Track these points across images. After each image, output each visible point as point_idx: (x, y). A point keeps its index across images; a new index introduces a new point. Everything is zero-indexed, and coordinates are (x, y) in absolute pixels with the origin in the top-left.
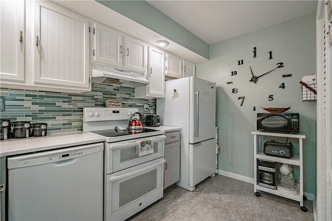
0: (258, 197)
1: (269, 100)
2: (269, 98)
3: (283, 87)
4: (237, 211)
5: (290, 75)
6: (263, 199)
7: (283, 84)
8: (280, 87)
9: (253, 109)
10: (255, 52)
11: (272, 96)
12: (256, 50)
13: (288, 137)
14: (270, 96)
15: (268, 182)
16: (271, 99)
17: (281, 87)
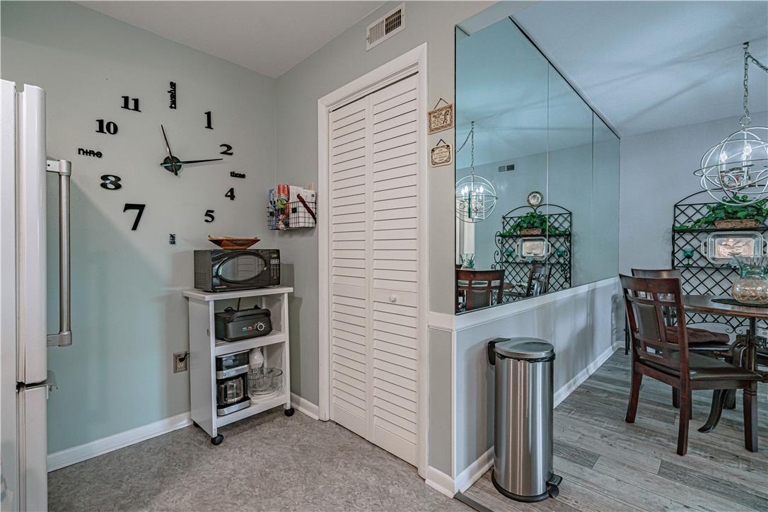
0: (221, 445)
1: (207, 221)
2: (206, 215)
3: (232, 197)
4: (237, 496)
5: (243, 176)
6: (231, 440)
7: (232, 190)
8: (226, 196)
9: (168, 239)
10: (173, 96)
11: (212, 212)
12: (175, 90)
13: (240, 298)
14: (208, 211)
15: (236, 399)
16: (210, 219)
17: (229, 196)
